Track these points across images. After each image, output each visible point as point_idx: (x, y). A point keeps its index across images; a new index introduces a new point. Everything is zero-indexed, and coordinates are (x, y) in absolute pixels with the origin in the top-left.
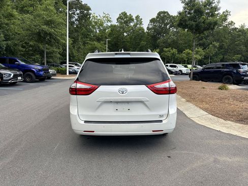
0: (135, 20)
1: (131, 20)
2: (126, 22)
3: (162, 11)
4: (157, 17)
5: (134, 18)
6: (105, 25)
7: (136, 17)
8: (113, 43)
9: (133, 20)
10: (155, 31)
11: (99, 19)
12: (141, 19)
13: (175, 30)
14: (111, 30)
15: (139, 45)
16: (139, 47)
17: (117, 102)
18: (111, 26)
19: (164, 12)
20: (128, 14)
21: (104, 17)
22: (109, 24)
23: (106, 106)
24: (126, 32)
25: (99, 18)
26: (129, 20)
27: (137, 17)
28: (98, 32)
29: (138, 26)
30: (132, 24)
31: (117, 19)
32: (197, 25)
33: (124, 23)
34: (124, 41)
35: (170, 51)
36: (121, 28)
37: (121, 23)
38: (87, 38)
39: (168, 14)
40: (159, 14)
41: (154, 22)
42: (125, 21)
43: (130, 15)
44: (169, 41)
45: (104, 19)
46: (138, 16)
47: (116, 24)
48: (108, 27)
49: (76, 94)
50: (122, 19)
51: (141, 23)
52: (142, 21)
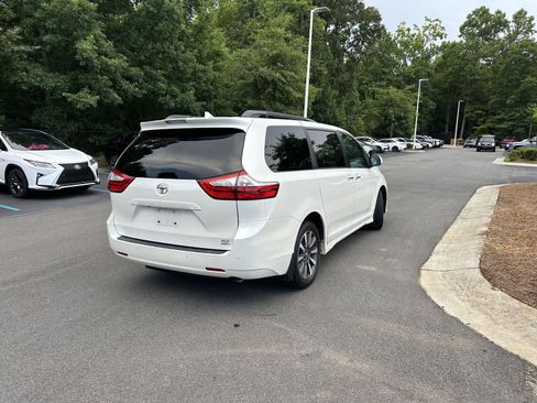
0: (512, 24)
1: (500, 22)
2: (485, 33)
5: (511, 19)
6: (427, 46)
7: (515, 17)
8: (446, 86)
9: (505, 24)
11: (413, 36)
12: (532, 19)
14: (444, 57)
15: (517, 86)
16: (519, 90)
17: (159, 209)
18: (444, 46)
20: (492, 12)
21: (426, 28)
22: (439, 43)
23: (144, 214)
24: (484, 57)
25: (412, 32)
26: (492, 27)
27: (520, 16)
28: (409, 63)
29: (520, 37)
30: (501, 35)
31: (462, 29)
33: (480, 35)
34: (477, 80)
36: (469, 47)
37: (471, 36)
38: (382, 79)
42: (483, 30)
43: (499, 12)
45: (427, 33)
46: (522, 10)
47: (458, 40)
48: (434, 51)
50: (475, 25)
51: (529, 29)
52: (533, 22)
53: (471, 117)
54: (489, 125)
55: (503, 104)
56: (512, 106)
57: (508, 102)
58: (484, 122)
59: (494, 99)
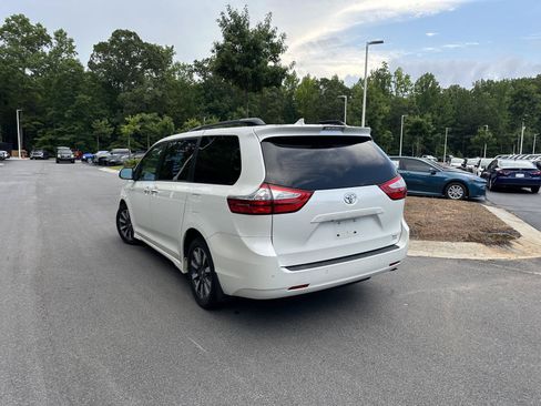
0: (54, 41)
1: (42, 37)
2: (29, 43)
3: (123, 29)
4: (112, 42)
5: (52, 36)
7: (57, 35)
9: (48, 39)
10: (109, 73)
12: (71, 41)
13: (154, 75)
15: (73, 102)
19: (129, 34)
26: (35, 38)
27: (60, 35)
29: (64, 55)
30: (46, 49)
32: (255, 76)
33: (22, 43)
35: (156, 122)
36: (14, 54)
37: (13, 42)
39: (137, 38)
40: (117, 34)
41: (105, 53)
42: (26, 39)
43: (39, 25)
44: (147, 97)
46: (61, 31)
49: (272, 213)
50: (16, 32)
51: (71, 50)
52: (74, 44)
53: (29, 127)
54: (51, 137)
55: (61, 117)
56: (70, 121)
57: (66, 116)
58: (44, 134)
59: (51, 112)
